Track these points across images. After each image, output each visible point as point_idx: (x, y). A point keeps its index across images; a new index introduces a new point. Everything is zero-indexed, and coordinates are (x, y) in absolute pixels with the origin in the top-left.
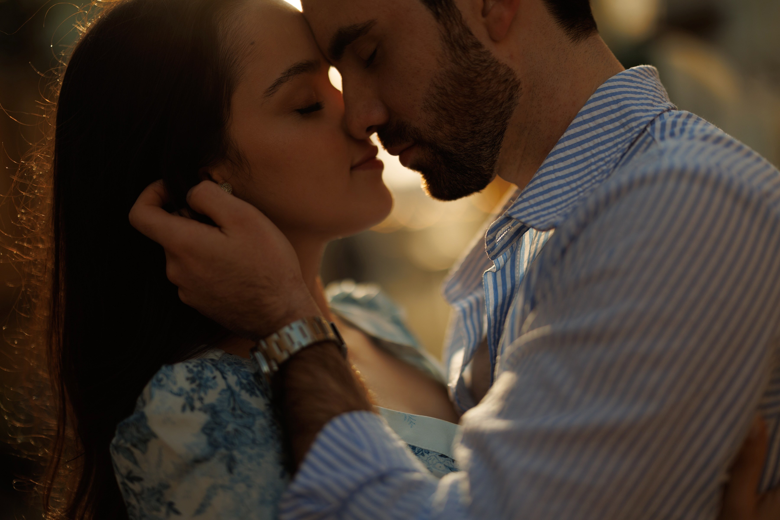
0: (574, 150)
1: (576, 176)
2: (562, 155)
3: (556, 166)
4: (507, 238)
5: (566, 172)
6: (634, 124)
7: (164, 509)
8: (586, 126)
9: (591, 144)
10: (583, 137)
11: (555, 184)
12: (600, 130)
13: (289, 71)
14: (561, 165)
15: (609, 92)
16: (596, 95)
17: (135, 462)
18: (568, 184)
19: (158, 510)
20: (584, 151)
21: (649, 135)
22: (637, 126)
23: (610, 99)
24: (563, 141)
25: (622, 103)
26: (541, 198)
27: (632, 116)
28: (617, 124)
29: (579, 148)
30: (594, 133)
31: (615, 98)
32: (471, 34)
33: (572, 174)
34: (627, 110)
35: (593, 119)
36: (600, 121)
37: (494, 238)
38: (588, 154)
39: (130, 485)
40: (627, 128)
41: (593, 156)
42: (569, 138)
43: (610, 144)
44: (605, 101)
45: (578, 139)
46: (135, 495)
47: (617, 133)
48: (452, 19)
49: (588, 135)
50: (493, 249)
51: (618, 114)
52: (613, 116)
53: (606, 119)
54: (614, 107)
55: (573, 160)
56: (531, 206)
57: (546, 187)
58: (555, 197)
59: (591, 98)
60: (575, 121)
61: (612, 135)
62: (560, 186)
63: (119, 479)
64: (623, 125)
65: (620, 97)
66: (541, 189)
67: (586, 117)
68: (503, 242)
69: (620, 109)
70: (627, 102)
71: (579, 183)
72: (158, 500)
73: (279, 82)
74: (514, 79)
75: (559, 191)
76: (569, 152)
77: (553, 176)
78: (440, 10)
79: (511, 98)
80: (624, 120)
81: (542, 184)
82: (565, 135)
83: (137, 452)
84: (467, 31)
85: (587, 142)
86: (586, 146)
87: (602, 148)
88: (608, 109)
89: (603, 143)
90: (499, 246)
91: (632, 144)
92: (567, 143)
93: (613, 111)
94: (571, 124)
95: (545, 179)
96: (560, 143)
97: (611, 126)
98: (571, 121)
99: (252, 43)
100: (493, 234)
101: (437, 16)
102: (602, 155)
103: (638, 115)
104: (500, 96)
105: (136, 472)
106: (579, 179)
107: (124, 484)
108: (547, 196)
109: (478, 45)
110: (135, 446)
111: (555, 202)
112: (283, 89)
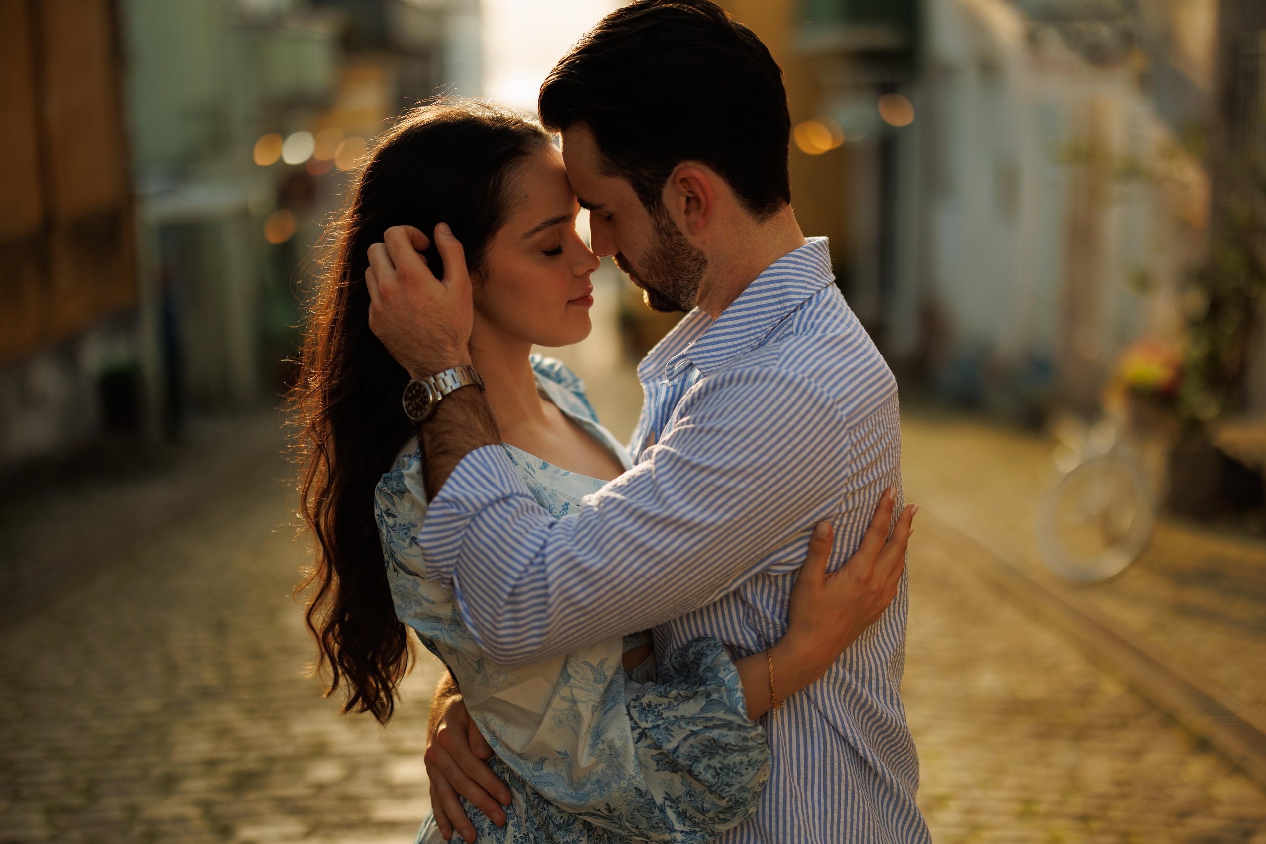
0: (742, 314)
1: (739, 335)
2: (732, 315)
3: (727, 324)
4: (683, 367)
5: (733, 330)
6: (788, 304)
7: (408, 541)
8: (754, 296)
9: (755, 311)
10: (750, 305)
11: (723, 338)
12: (764, 302)
13: (547, 223)
14: (731, 323)
15: (776, 271)
16: (766, 272)
17: (393, 504)
18: (733, 340)
19: (404, 541)
20: (749, 316)
21: (791, 319)
22: (790, 306)
23: (776, 278)
24: (735, 304)
25: (784, 284)
26: (711, 347)
27: (788, 297)
28: (777, 300)
29: (746, 313)
30: (759, 303)
31: (779, 278)
32: (674, 225)
33: (737, 332)
34: (785, 290)
35: (760, 292)
36: (765, 294)
37: (673, 367)
38: (751, 319)
39: (386, 518)
40: (783, 305)
41: (755, 321)
42: (740, 303)
43: (768, 315)
44: (772, 279)
45: (747, 305)
46: (387, 526)
47: (775, 307)
48: (661, 215)
49: (754, 304)
50: (671, 374)
51: (779, 292)
52: (775, 293)
53: (769, 294)
54: (778, 285)
55: (740, 321)
56: (702, 352)
57: (716, 339)
58: (721, 349)
59: (762, 274)
60: (747, 291)
61: (771, 308)
62: (726, 341)
63: (377, 512)
64: (781, 302)
65: (783, 277)
66: (712, 340)
67: (756, 289)
68: (679, 370)
69: (781, 288)
70: (787, 283)
71: (740, 341)
72: (406, 534)
73: (537, 230)
74: (703, 258)
75: (725, 345)
76: (738, 314)
77: (723, 331)
78: (652, 208)
79: (700, 269)
80: (782, 298)
81: (714, 336)
82: (738, 300)
83: (395, 498)
84: (672, 224)
85: (753, 309)
86: (751, 312)
87: (762, 317)
88: (772, 286)
89: (763, 313)
90: (676, 373)
91: (782, 321)
92: (738, 307)
93: (775, 289)
94: (744, 292)
95: (717, 332)
96: (732, 305)
97: (772, 301)
98: (744, 290)
99: (526, 196)
100: (672, 365)
101: (650, 212)
102: (761, 323)
103: (792, 296)
104: (691, 269)
105: (393, 510)
106: (741, 338)
107: (381, 516)
108: (715, 346)
109: (679, 234)
110: (394, 494)
111: (720, 352)
112: (538, 236)
